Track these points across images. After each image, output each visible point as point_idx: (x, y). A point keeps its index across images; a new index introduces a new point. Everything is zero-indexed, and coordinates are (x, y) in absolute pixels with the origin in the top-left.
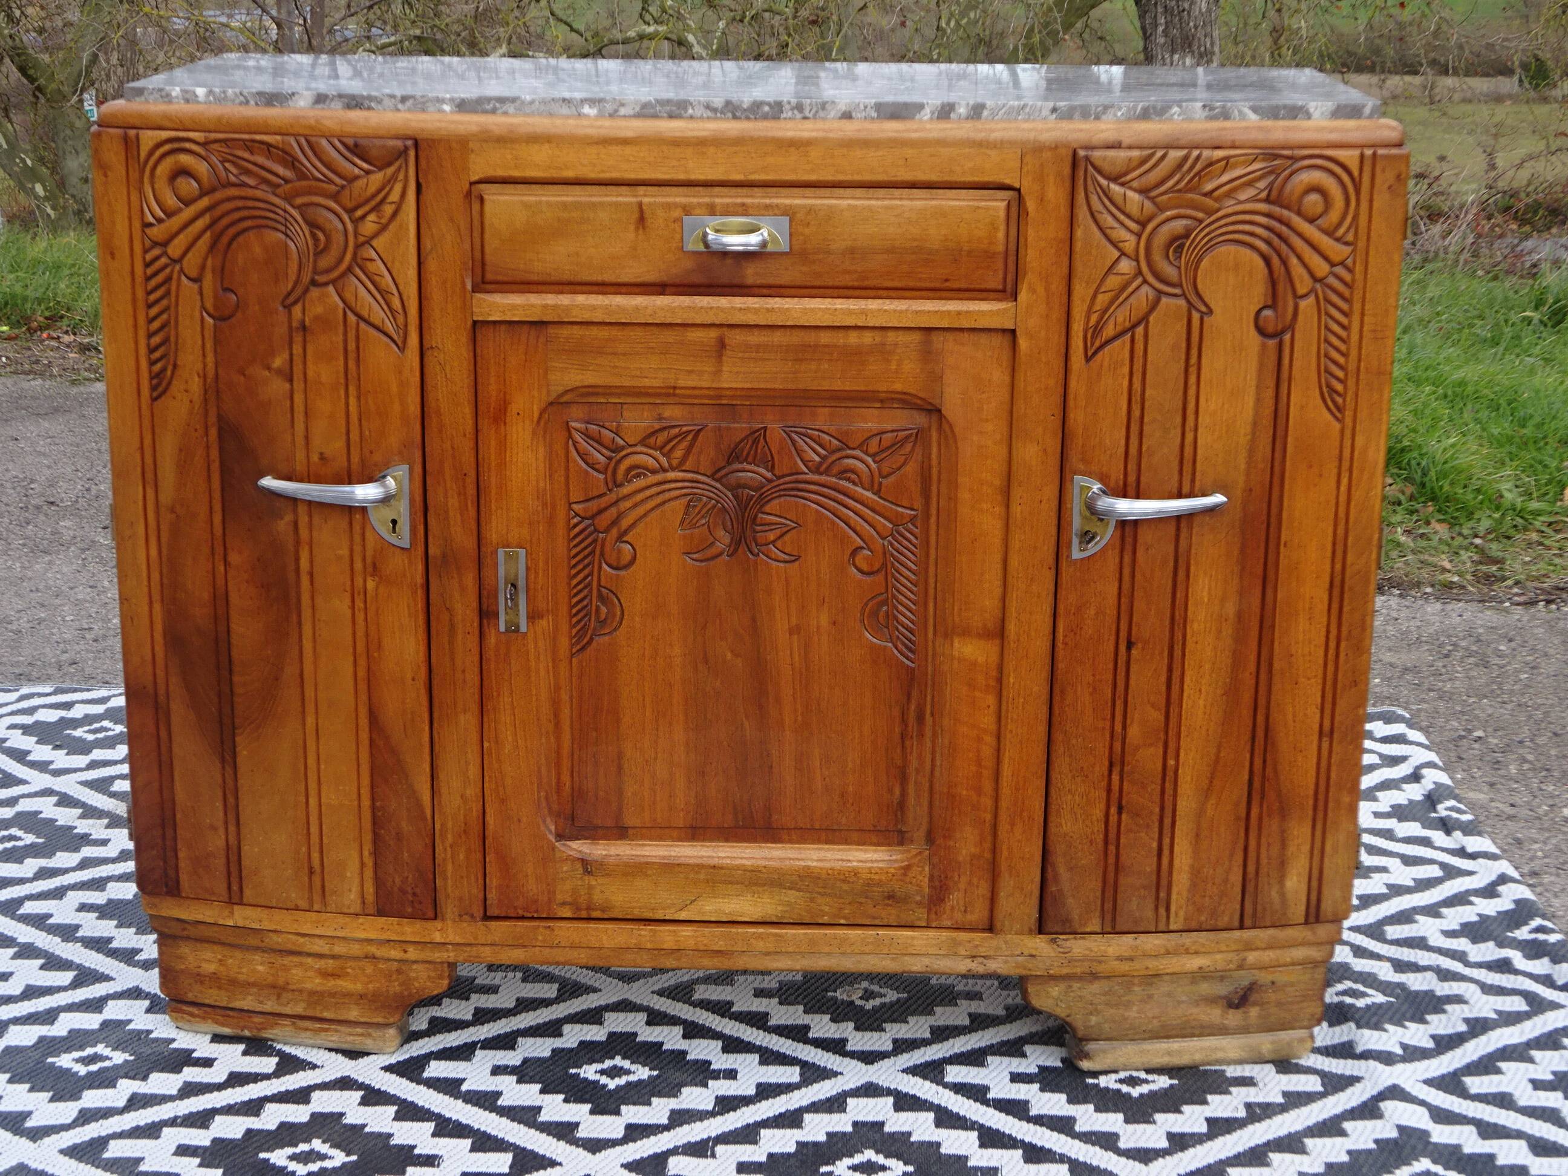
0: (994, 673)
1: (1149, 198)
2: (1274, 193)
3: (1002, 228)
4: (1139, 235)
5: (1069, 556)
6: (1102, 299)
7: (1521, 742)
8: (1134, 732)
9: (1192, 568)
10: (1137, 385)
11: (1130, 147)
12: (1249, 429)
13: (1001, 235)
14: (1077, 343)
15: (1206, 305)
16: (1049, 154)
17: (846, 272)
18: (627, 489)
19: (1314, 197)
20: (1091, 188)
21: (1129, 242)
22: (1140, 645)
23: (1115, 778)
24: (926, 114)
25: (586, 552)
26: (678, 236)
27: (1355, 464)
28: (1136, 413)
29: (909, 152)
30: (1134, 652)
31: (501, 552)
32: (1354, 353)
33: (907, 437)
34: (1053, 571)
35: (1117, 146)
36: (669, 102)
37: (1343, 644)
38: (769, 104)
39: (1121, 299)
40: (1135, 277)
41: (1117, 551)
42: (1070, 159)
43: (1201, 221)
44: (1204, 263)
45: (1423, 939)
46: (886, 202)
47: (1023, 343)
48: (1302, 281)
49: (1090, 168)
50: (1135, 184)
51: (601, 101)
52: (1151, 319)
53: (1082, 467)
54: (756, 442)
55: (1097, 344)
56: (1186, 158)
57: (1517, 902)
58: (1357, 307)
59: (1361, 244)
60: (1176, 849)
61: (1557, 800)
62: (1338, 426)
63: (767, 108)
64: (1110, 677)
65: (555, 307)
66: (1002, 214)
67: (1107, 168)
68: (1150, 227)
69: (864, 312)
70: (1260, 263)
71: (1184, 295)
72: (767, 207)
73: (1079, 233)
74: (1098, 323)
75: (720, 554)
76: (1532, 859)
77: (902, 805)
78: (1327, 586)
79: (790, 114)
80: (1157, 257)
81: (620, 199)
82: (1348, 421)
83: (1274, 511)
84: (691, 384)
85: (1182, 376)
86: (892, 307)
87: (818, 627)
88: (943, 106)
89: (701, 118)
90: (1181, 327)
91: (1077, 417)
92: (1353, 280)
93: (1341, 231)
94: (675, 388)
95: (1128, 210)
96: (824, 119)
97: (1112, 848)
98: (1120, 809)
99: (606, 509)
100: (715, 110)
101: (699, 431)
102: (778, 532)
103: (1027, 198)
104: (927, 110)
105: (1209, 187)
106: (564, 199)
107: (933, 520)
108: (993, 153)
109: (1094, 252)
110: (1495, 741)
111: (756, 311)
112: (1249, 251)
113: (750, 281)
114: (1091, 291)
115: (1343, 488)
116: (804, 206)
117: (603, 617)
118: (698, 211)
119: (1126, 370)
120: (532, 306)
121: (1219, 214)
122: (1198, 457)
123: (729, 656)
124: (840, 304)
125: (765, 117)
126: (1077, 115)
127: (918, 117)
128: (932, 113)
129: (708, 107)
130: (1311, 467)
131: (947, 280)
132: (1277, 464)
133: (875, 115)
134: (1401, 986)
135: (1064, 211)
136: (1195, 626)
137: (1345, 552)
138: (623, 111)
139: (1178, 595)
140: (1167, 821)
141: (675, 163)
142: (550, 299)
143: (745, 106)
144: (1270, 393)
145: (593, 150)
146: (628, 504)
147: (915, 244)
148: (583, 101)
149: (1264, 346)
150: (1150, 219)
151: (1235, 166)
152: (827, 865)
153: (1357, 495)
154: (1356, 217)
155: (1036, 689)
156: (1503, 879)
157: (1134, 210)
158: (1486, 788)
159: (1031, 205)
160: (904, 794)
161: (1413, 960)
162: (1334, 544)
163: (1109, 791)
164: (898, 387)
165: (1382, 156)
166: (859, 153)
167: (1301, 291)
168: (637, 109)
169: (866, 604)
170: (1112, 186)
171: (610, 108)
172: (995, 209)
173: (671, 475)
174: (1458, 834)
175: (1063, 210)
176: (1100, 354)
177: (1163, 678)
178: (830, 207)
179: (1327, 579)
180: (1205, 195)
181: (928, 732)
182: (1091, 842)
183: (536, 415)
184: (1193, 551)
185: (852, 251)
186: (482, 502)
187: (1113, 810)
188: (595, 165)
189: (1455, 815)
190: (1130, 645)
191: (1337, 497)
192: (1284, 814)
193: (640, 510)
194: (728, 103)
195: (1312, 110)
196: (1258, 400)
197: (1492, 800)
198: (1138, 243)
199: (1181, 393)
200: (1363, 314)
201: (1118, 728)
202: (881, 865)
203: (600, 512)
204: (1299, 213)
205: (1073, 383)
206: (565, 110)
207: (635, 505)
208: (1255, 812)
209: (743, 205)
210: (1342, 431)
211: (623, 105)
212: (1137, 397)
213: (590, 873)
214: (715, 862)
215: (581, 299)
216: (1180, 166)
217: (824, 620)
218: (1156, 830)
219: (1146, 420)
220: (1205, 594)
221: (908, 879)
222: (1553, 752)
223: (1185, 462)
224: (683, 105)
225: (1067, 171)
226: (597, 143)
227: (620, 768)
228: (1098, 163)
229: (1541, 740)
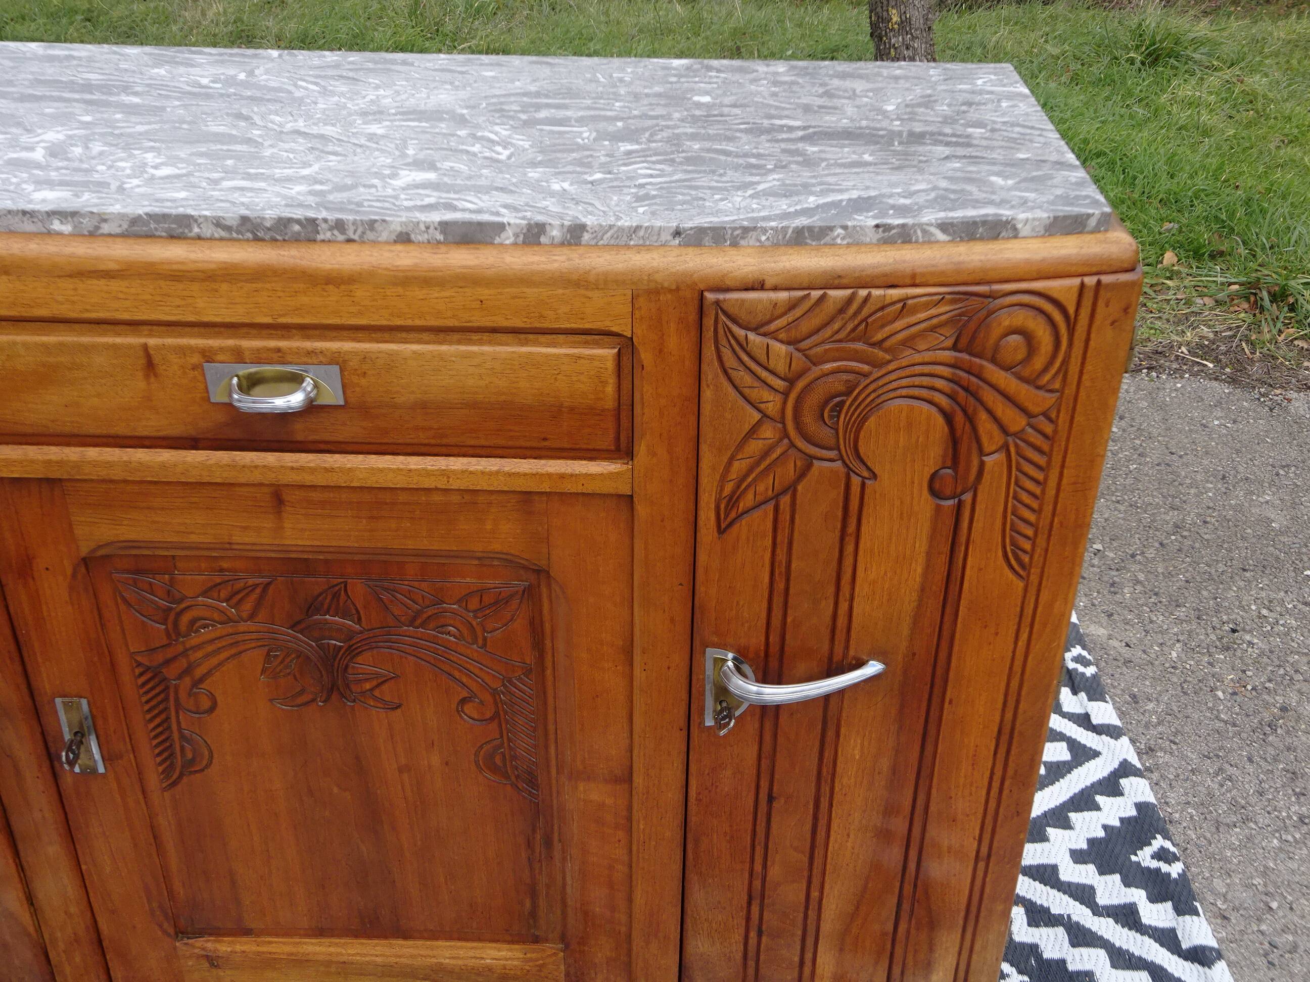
0: (624, 813)
1: (798, 350)
2: (964, 341)
3: (612, 380)
4: (786, 394)
5: (702, 721)
6: (739, 467)
7: (1133, 556)
8: (775, 872)
9: (843, 730)
10: (781, 556)
11: (775, 289)
12: (915, 596)
13: (610, 389)
14: (707, 516)
15: (869, 469)
16: (669, 296)
17: (417, 428)
18: (194, 640)
19: (1015, 339)
20: (723, 342)
21: (772, 405)
22: (782, 800)
23: (755, 909)
24: (508, 238)
25: (160, 698)
26: (202, 386)
27: (1037, 619)
28: (780, 586)
29: (484, 293)
30: (775, 804)
31: (58, 701)
32: (1048, 509)
33: (512, 596)
34: (685, 732)
35: (759, 286)
36: (165, 217)
37: (1007, 783)
38: (298, 222)
39: (762, 466)
40: (781, 440)
41: (757, 717)
42: (696, 302)
43: (866, 375)
44: (871, 422)
45: (1054, 868)
46: (463, 348)
47: (642, 510)
48: (991, 438)
49: (723, 317)
50: (782, 335)
51: (74, 214)
52: (800, 488)
53: (715, 639)
54: (336, 596)
55: (733, 515)
56: (850, 300)
57: (1141, 807)
58: (1057, 459)
59: (1070, 391)
60: (819, 961)
61: (1166, 637)
62: (1021, 584)
63: (297, 228)
64: (749, 826)
65: (60, 463)
66: (610, 365)
67: (743, 316)
68: (800, 384)
69: (445, 473)
70: (940, 420)
71: (841, 458)
72: (310, 353)
73: (708, 394)
74: (733, 493)
75: (313, 700)
76: (1147, 726)
77: (533, 914)
78: (995, 734)
79: (328, 235)
80: (808, 419)
81: (118, 340)
82: (1034, 578)
83: (939, 672)
84: (247, 540)
85: (837, 545)
86: (480, 468)
87: (430, 767)
88: (530, 227)
89: (211, 239)
90: (837, 494)
91: (708, 592)
92: (1055, 431)
93: (1047, 377)
94: (230, 544)
95: (772, 366)
96: (374, 243)
97: (751, 964)
98: (760, 934)
99: (175, 658)
100: (228, 229)
101: (269, 584)
102: (375, 683)
103: (641, 349)
104: (510, 232)
105: (879, 336)
106: (45, 339)
107: (549, 672)
108: (595, 294)
109: (728, 416)
110: (1112, 555)
111: (313, 470)
112: (925, 406)
113: (300, 437)
114: (725, 459)
115: (1022, 643)
116: (356, 353)
117: (189, 755)
118: (220, 357)
119: (768, 542)
120: (32, 461)
121: (891, 367)
122: (855, 625)
123: (336, 790)
124: (415, 463)
125: (296, 240)
126: (707, 240)
127: (497, 240)
128: (516, 235)
129: (218, 223)
130: (986, 627)
131: (545, 439)
132: (947, 626)
133: (441, 237)
134: (1033, 949)
135: (689, 363)
136: (845, 781)
137: (1018, 702)
138: (106, 228)
139: (826, 754)
140: (810, 941)
141: (178, 302)
142: (53, 453)
143: (268, 224)
144: (943, 559)
145: (67, 284)
146: (200, 654)
147: (503, 398)
148: (51, 214)
149: (938, 508)
150: (800, 375)
151: (914, 310)
152: (460, 962)
153: (1037, 647)
154: (1066, 362)
155: (668, 834)
156: (1125, 769)
157: (781, 367)
158: (1104, 619)
159: (646, 356)
160: (535, 906)
161: (1046, 905)
162: (1006, 695)
163: (748, 919)
164: (497, 547)
165: (1108, 285)
166: (420, 293)
167: (988, 447)
168: (125, 226)
169: (481, 747)
170: (752, 336)
171: (87, 224)
172: (601, 358)
173: (242, 627)
174: (1083, 695)
175: (687, 363)
176: (736, 527)
177: (808, 827)
178: (390, 354)
179: (996, 729)
180: (873, 345)
181: (557, 855)
182: (729, 959)
183: (69, 571)
184: (844, 715)
185: (423, 406)
186: (25, 654)
187: (753, 934)
188: (73, 302)
189: (1081, 669)
190: (771, 799)
191: (1014, 652)
192: (932, 924)
193: (214, 661)
194: (244, 219)
195: (1019, 226)
196: (928, 567)
197: (1110, 637)
198: (785, 403)
199: (834, 564)
200: (1063, 466)
201: (758, 867)
202: (515, 963)
203: (167, 662)
204: (993, 360)
205: (702, 558)
206: (28, 227)
207: (207, 656)
208: (902, 927)
209: (279, 350)
210: (1026, 590)
211: (105, 221)
212: (780, 570)
213: (217, 967)
214: (345, 958)
215: (92, 453)
216: (842, 311)
217: (436, 760)
218: (799, 947)
219: (792, 591)
220: (856, 752)
221: (542, 974)
222: (1160, 570)
223: (838, 632)
224: (186, 220)
225: (693, 317)
226: (70, 276)
227: (233, 883)
228: (731, 310)
229: (1151, 553)
